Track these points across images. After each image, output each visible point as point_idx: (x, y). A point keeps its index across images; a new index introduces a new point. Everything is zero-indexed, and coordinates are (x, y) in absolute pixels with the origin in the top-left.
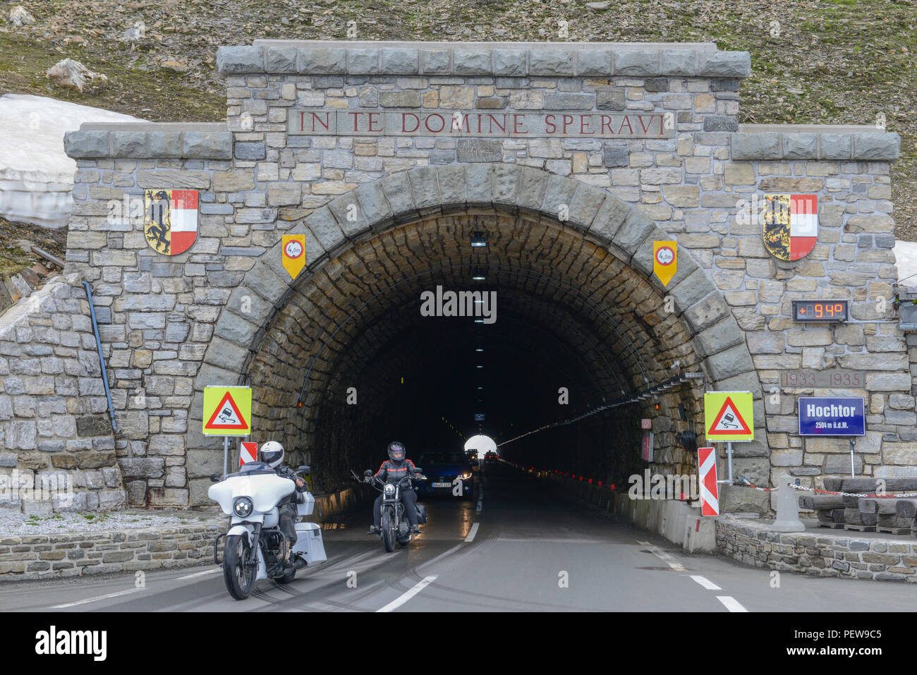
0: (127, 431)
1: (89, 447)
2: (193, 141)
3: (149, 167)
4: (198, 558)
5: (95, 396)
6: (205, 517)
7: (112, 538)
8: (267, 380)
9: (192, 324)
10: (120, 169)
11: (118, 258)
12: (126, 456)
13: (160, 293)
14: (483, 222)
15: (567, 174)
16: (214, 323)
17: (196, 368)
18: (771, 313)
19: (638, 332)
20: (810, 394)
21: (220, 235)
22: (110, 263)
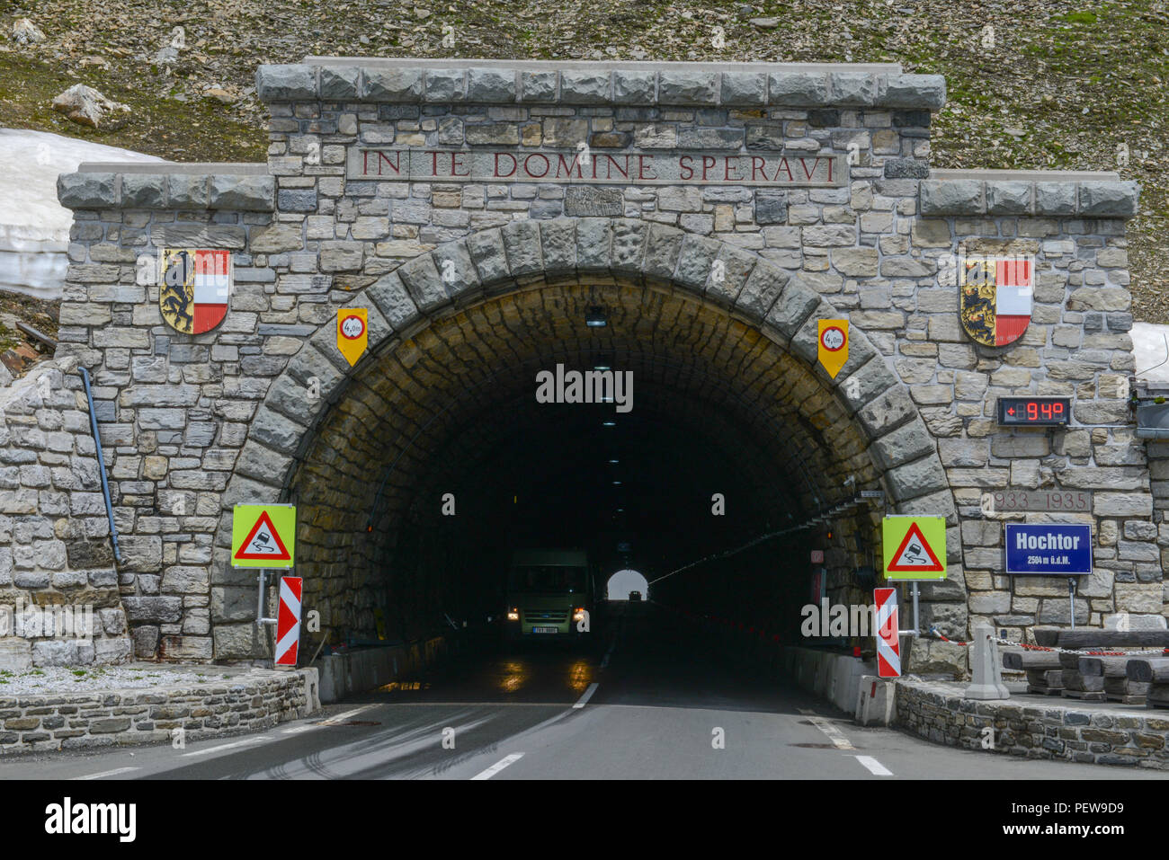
0: (135, 561)
1: (83, 582)
2: (223, 187)
3: (166, 220)
4: (218, 728)
5: (92, 515)
6: (231, 673)
7: (102, 701)
8: (321, 497)
9: (220, 424)
10: (129, 223)
11: (126, 338)
12: (132, 594)
13: (179, 383)
14: (600, 295)
15: (707, 232)
16: (248, 422)
17: (224, 480)
18: (970, 413)
19: (804, 438)
20: (1021, 520)
21: (259, 309)
22: (116, 343)
